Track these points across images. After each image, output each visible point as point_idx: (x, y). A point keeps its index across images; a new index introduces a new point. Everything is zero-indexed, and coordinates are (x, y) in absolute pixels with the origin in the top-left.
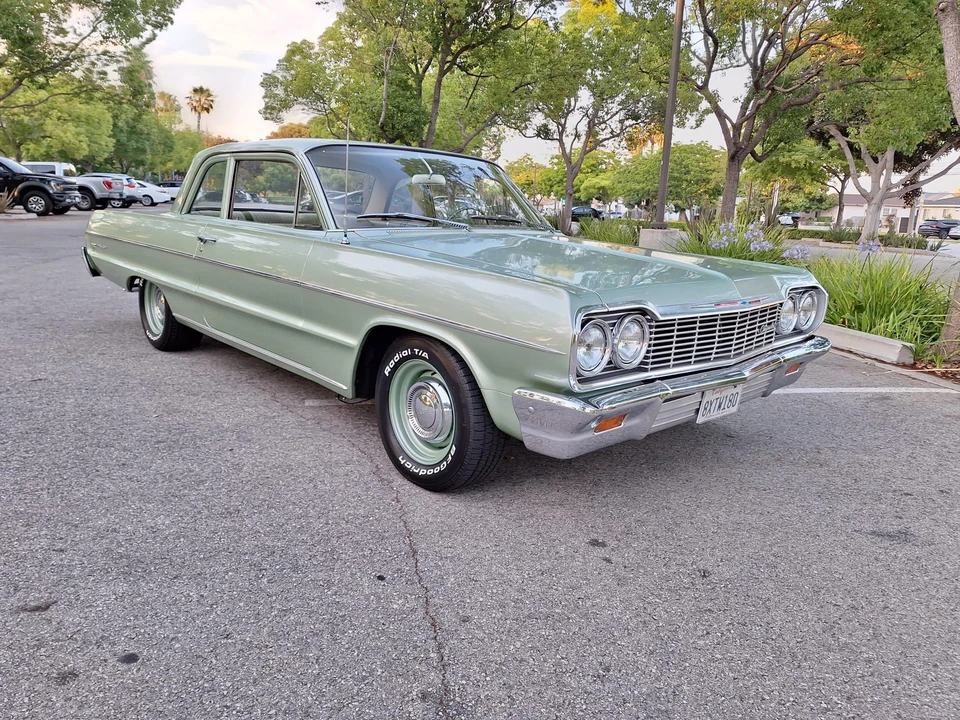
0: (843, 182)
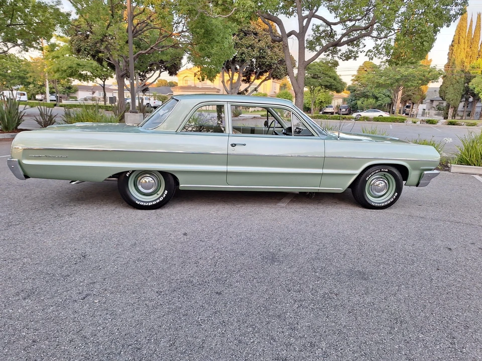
0: (104, 82)
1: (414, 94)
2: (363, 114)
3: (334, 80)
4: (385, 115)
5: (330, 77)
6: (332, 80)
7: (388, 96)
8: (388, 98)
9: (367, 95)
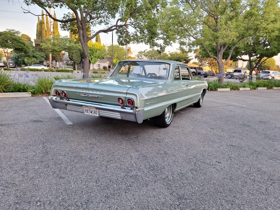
1: (56, 56)
2: (31, 67)
3: (24, 45)
4: (46, 68)
5: (21, 43)
6: (23, 45)
7: (43, 57)
8: (43, 58)
9: (29, 56)
